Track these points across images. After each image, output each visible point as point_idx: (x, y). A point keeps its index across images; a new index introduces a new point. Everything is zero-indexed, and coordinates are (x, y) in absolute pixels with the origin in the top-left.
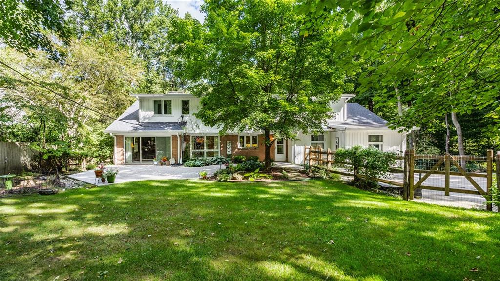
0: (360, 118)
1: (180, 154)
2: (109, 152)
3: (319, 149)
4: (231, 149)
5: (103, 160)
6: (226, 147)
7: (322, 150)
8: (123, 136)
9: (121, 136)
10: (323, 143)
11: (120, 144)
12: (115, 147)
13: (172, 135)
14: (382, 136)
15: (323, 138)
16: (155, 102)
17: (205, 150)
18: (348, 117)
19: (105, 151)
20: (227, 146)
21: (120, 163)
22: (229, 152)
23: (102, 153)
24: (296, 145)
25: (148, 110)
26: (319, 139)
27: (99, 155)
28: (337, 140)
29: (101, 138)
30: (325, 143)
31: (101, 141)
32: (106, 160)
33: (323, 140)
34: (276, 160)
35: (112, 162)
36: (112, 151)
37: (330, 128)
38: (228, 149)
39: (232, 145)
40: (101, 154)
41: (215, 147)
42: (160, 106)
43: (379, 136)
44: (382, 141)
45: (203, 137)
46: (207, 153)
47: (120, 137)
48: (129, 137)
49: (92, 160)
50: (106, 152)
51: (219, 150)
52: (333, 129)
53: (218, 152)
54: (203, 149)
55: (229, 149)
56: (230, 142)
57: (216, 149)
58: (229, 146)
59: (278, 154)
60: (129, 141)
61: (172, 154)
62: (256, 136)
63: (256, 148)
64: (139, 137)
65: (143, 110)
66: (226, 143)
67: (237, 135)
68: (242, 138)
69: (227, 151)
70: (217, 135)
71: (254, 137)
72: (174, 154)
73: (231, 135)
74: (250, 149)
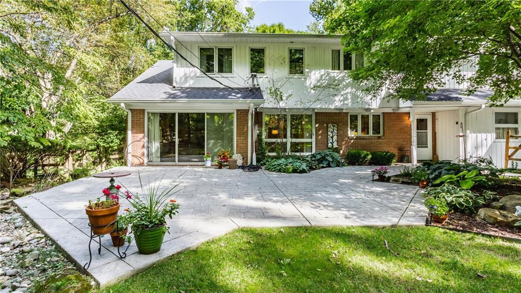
1: (252, 145)
2: (118, 141)
4: (335, 138)
5: (106, 157)
6: (328, 135)
8: (144, 110)
9: (140, 110)
10: (516, 129)
11: (138, 127)
12: (129, 133)
15: (517, 119)
16: (202, 50)
19: (109, 140)
20: (329, 133)
21: (137, 161)
22: (332, 143)
23: (104, 142)
24: (469, 132)
26: (508, 120)
27: (98, 146)
29: (103, 116)
31: (102, 121)
32: (111, 157)
33: (517, 123)
35: (122, 161)
36: (124, 140)
38: (330, 139)
39: (337, 130)
40: (102, 144)
41: (307, 135)
42: (210, 58)
45: (285, 116)
46: (292, 144)
47: (138, 113)
48: (155, 114)
49: (84, 157)
50: (112, 142)
51: (313, 140)
53: (311, 143)
55: (332, 137)
56: (335, 126)
57: (307, 138)
58: (332, 132)
59: (418, 147)
60: (155, 121)
61: (237, 145)
62: (379, 116)
63: (379, 137)
64: (175, 114)
65: (180, 65)
66: (328, 128)
67: (347, 113)
68: (354, 118)
69: (329, 142)
70: (309, 113)
71: (376, 117)
72: (242, 145)
73: (336, 113)
74: (370, 138)
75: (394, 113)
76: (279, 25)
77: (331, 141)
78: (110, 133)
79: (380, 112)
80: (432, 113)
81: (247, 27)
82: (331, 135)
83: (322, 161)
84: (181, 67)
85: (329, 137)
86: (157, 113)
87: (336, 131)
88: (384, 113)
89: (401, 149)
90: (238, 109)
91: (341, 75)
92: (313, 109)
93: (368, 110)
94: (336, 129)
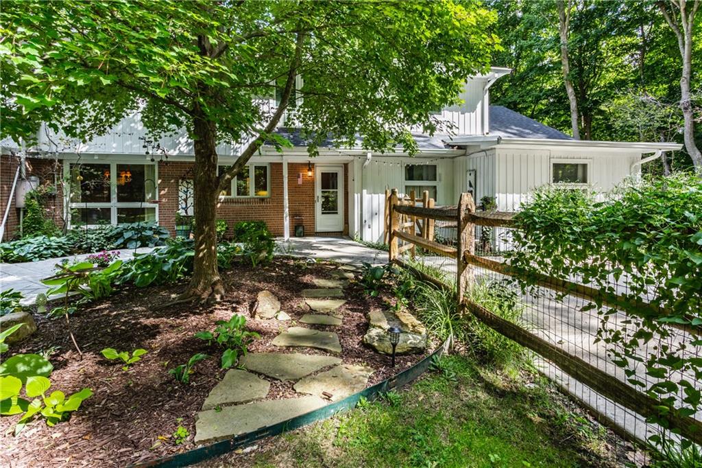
0: (522, 132)
3: (424, 201)
4: (191, 201)
6: (178, 196)
7: (433, 204)
10: (435, 187)
14: (585, 166)
15: (435, 175)
17: (114, 205)
18: (492, 128)
20: (181, 194)
22: (186, 209)
24: (365, 192)
26: (425, 175)
28: (471, 178)
30: (440, 185)
33: (435, 180)
34: (319, 229)
37: (453, 147)
38: (182, 202)
39: (195, 190)
41: (149, 196)
43: (577, 165)
44: (584, 180)
45: (107, 167)
46: (120, 211)
51: (156, 205)
52: (460, 147)
53: (153, 209)
54: (109, 200)
55: (186, 200)
56: (190, 183)
58: (186, 192)
59: (323, 213)
62: (266, 167)
63: (263, 199)
66: (178, 186)
69: (180, 207)
71: (261, 169)
74: (248, 201)
77: (184, 206)
79: (265, 163)
80: (344, 164)
82: (184, 197)
85: (180, 199)
87: (191, 191)
88: (272, 164)
94: (192, 187)
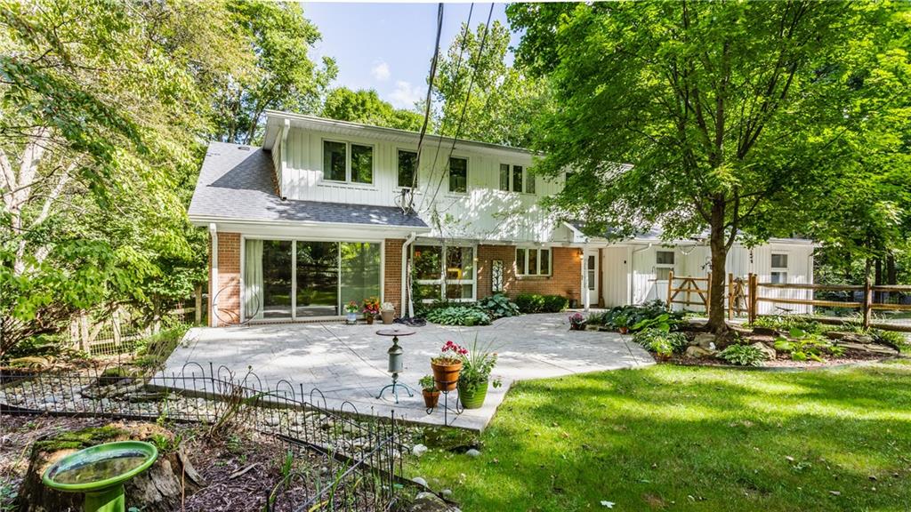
4: (500, 278)
6: (492, 275)
8: (239, 235)
9: (233, 235)
10: (673, 269)
11: (229, 263)
12: (215, 271)
13: (387, 240)
14: (786, 256)
15: (673, 259)
16: (328, 145)
17: (443, 280)
20: (494, 272)
21: (227, 318)
22: (497, 285)
24: (635, 272)
25: (306, 164)
26: (666, 260)
30: (677, 267)
33: (672, 263)
38: (494, 279)
39: (503, 269)
41: (465, 274)
42: (340, 157)
44: (785, 266)
46: (447, 287)
47: (229, 239)
48: (255, 241)
51: (474, 282)
53: (471, 286)
55: (497, 278)
56: (500, 263)
57: (465, 278)
58: (497, 271)
60: (256, 252)
61: (385, 290)
62: (548, 251)
63: (548, 278)
64: (291, 242)
65: (291, 164)
66: (492, 266)
67: (514, 247)
68: (521, 253)
69: (493, 284)
70: (471, 245)
71: (545, 252)
72: (392, 290)
73: (501, 246)
74: (538, 279)
75: (564, 248)
76: (371, 93)
77: (496, 283)
78: (179, 272)
79: (547, 247)
80: (599, 249)
81: (326, 91)
82: (496, 275)
83: (496, 310)
84: (294, 167)
85: (493, 277)
86: (260, 241)
87: (501, 270)
88: (553, 248)
89: (569, 292)
90: (388, 237)
91: (509, 196)
92: (477, 241)
93: (537, 243)
94: (502, 267)
